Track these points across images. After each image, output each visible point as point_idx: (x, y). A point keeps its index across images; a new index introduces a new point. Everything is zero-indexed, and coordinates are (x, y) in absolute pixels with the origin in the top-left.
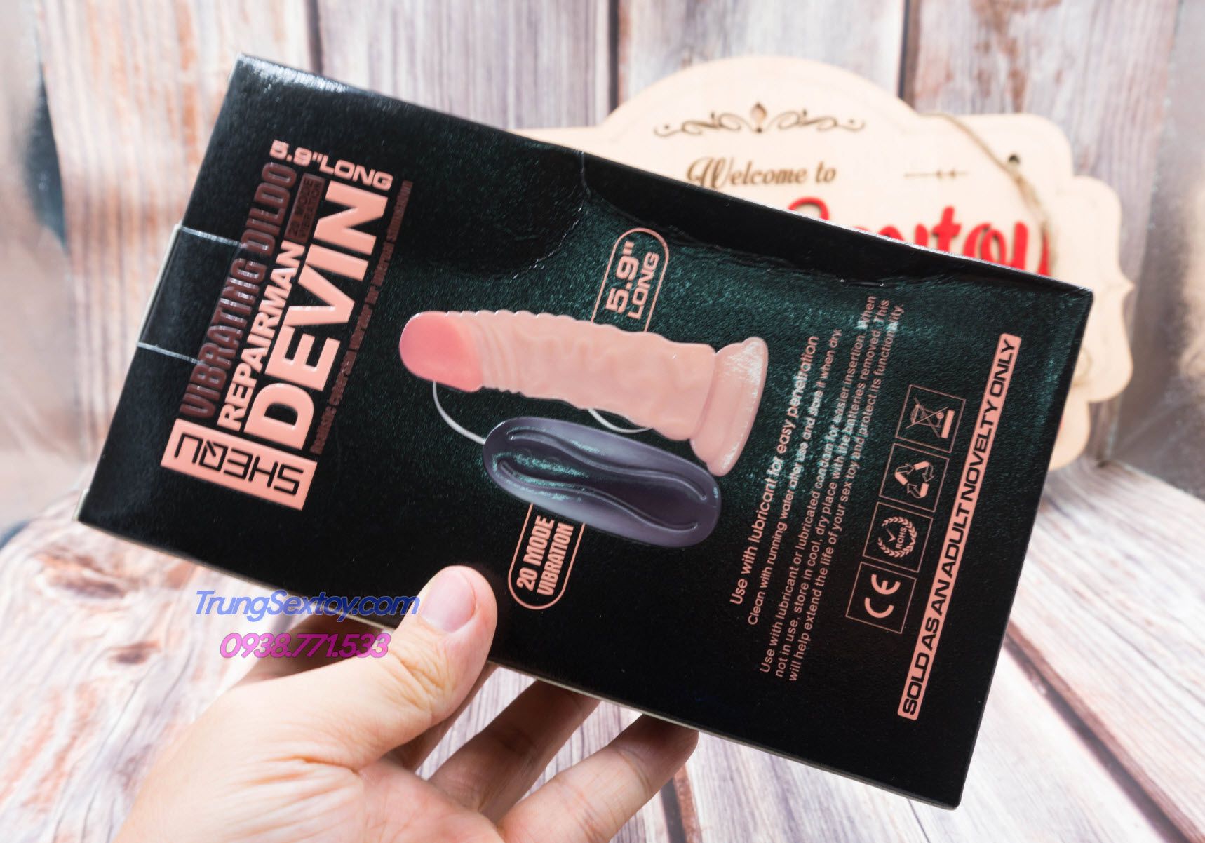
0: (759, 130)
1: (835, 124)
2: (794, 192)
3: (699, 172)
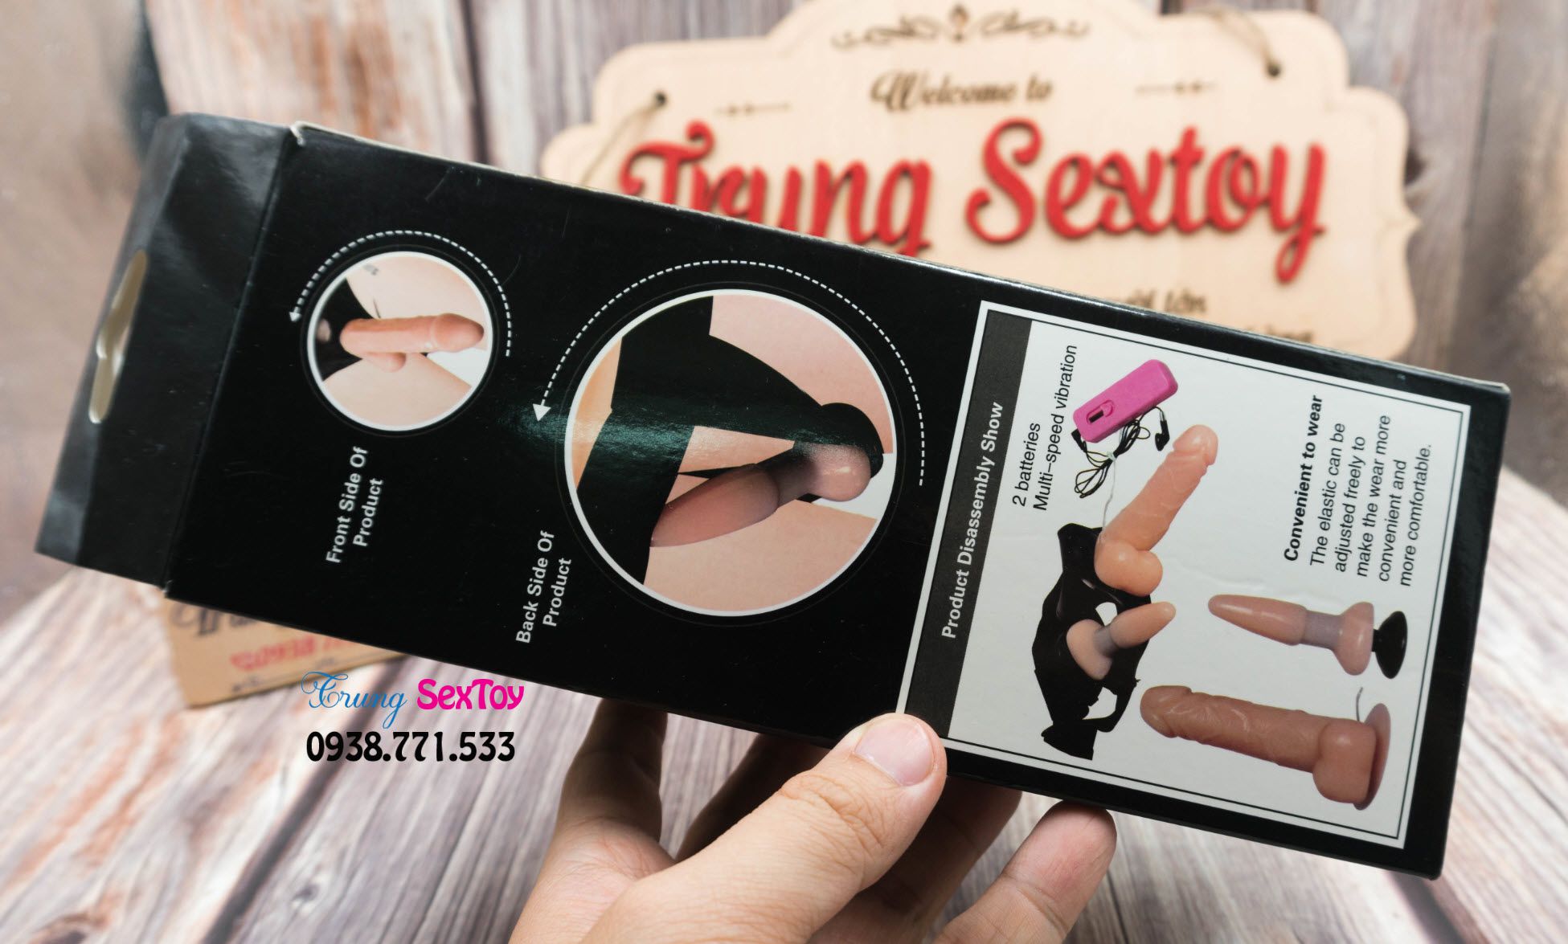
0: (959, 38)
1: (1052, 28)
2: (999, 113)
3: (885, 89)
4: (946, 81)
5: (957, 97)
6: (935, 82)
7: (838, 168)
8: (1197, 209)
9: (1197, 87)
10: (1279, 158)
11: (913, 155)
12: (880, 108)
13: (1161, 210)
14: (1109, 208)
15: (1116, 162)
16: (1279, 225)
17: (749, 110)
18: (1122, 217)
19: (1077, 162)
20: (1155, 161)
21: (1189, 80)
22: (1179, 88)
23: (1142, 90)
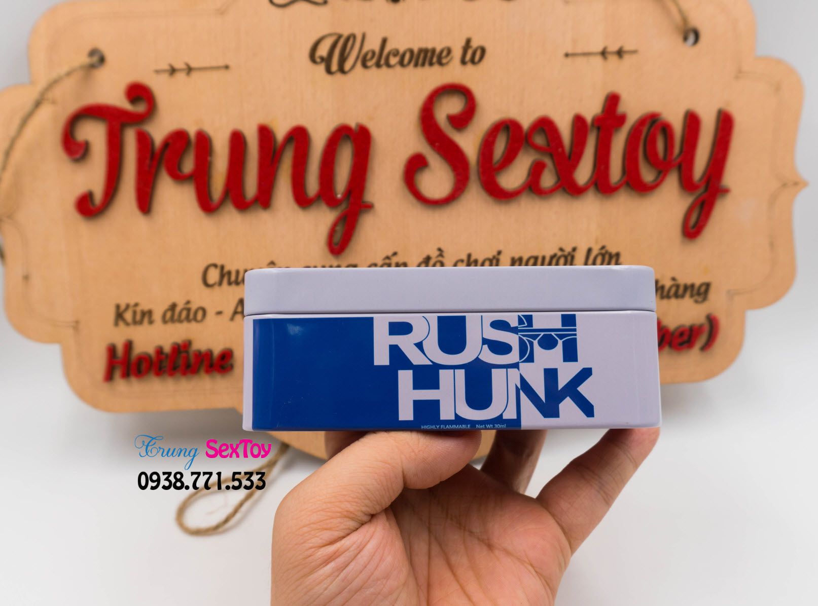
2: (433, 77)
3: (323, 51)
8: (616, 171)
9: (620, 53)
10: (692, 121)
11: (353, 118)
13: (583, 173)
14: (536, 171)
15: (545, 125)
16: (687, 184)
17: (189, 70)
18: (548, 180)
19: (508, 127)
20: (579, 122)
21: (613, 46)
22: (604, 53)
23: (567, 55)
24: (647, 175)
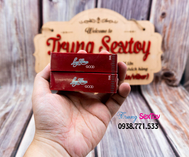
0: (98, 22)
1: (112, 22)
2: (104, 35)
3: (87, 30)
4: (96, 29)
5: (98, 32)
6: (95, 29)
7: (80, 42)
8: (132, 50)
9: (133, 32)
10: (144, 43)
11: (91, 41)
12: (86, 33)
13: (127, 50)
14: (120, 49)
15: (121, 43)
16: (144, 52)
17: (66, 32)
18: (122, 51)
19: (115, 43)
20: (127, 43)
21: (132, 30)
22: (131, 32)
23: (125, 32)
24: (137, 50)
